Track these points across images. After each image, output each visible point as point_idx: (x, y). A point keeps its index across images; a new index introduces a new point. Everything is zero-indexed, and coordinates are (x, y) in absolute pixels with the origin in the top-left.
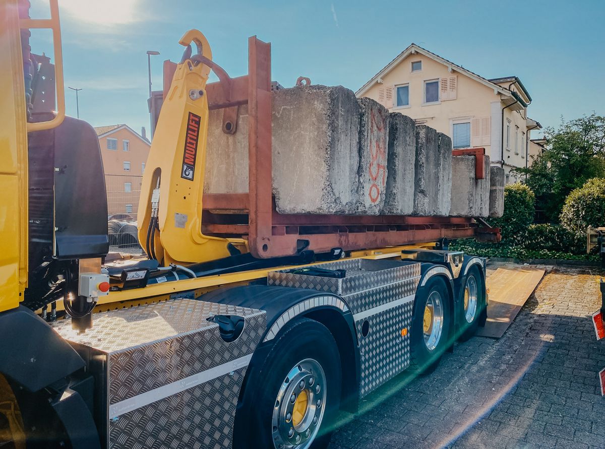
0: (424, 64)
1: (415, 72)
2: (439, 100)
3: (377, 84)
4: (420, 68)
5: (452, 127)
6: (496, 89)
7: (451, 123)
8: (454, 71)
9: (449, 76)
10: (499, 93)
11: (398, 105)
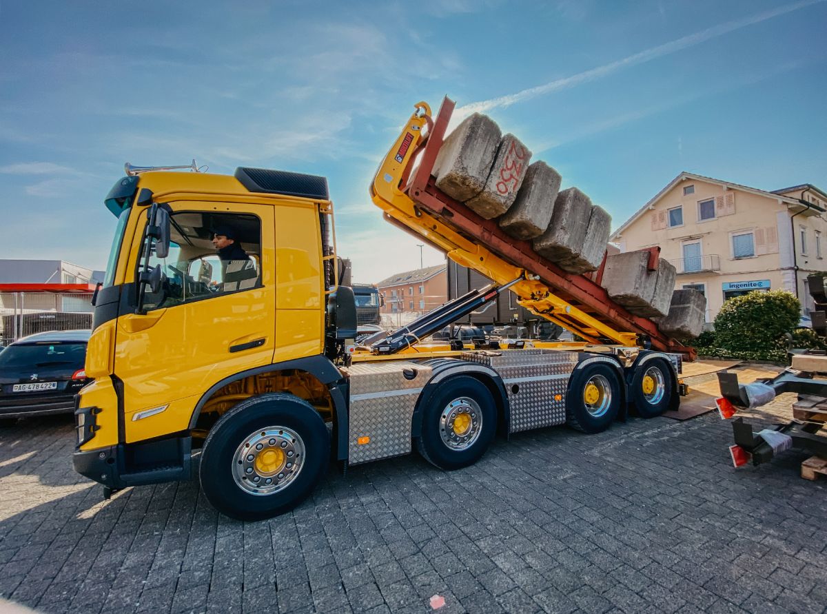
0: (697, 188)
1: (688, 196)
2: (716, 216)
3: (649, 210)
4: (693, 191)
5: (731, 240)
6: (780, 200)
7: (731, 235)
8: (730, 189)
9: (725, 195)
10: (785, 203)
11: (671, 226)
